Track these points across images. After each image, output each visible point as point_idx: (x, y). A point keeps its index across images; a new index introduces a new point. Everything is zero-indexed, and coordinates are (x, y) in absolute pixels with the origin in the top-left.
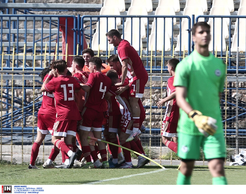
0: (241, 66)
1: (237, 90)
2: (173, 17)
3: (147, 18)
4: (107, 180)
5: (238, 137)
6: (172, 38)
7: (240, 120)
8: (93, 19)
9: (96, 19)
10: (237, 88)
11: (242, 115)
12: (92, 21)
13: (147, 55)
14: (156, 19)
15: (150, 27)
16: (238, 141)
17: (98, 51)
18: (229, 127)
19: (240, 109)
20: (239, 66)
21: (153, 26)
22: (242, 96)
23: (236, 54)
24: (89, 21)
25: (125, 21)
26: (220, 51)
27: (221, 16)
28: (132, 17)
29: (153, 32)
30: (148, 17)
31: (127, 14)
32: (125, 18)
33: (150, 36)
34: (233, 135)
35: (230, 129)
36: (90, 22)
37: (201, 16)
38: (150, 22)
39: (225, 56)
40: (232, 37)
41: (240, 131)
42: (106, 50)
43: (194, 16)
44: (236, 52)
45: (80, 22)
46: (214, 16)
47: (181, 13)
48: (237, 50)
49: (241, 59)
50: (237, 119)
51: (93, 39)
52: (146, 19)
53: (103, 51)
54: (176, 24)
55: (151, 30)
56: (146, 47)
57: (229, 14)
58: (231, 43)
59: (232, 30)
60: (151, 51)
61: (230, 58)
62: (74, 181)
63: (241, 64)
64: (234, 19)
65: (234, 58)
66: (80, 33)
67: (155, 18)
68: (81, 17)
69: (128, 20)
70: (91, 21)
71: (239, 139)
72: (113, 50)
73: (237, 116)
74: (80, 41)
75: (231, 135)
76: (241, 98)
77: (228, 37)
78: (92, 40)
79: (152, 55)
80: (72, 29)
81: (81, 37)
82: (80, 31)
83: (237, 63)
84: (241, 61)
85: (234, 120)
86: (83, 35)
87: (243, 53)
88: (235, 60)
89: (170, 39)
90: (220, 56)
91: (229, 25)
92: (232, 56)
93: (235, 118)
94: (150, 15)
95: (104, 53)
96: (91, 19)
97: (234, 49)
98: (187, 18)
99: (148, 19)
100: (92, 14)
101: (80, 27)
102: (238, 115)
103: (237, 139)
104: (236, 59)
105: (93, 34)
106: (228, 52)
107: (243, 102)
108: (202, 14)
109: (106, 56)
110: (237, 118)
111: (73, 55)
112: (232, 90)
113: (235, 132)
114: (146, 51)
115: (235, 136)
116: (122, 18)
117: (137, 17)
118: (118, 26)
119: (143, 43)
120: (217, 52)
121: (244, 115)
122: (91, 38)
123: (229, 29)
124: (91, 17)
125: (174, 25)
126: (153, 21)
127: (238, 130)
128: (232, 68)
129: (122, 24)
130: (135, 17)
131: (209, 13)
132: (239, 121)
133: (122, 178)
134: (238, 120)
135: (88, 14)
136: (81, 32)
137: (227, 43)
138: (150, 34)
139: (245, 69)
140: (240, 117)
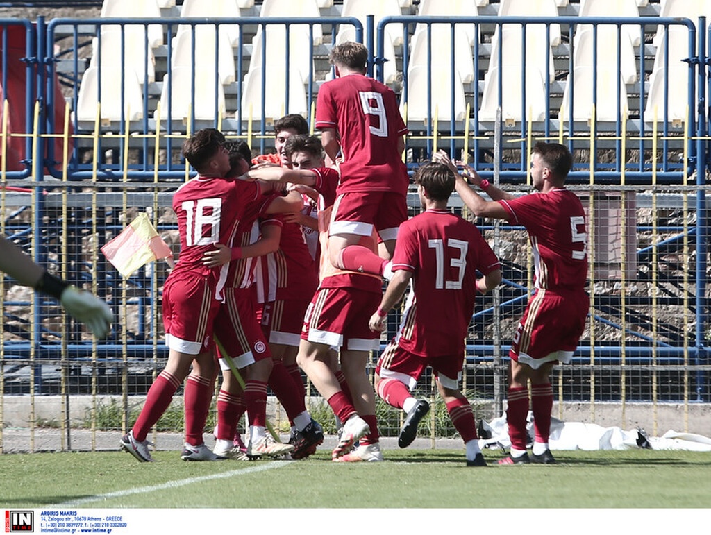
0: (511, 162)
1: (497, 230)
2: (311, 23)
3: (237, 26)
4: (117, 494)
5: (501, 367)
6: (308, 82)
7: (506, 317)
8: (82, 28)
9: (91, 28)
10: (497, 225)
11: (511, 303)
12: (78, 34)
13: (238, 133)
14: (264, 28)
15: (246, 51)
16: (501, 378)
17: (94, 122)
18: (477, 337)
19: (509, 286)
20: (502, 162)
21: (254, 48)
22: (515, 248)
23: (494, 128)
24: (71, 35)
25: (175, 35)
26: (449, 118)
27: (450, 18)
28: (193, 23)
29: (255, 65)
30: (240, 23)
31: (179, 15)
32: (173, 27)
33: (247, 77)
34: (487, 361)
35: (477, 343)
36: (72, 39)
37: (393, 18)
38: (246, 38)
39: (462, 134)
40: (484, 80)
41: (505, 351)
42: (119, 118)
43: (371, 18)
44: (494, 122)
45: (45, 37)
46: (429, 18)
47: (336, 10)
48: (497, 117)
49: (508, 141)
50: (498, 314)
51: (82, 86)
52: (235, 28)
53: (112, 122)
54: (321, 43)
55: (250, 60)
56: (235, 108)
57: (474, 14)
58: (481, 95)
59: (485, 59)
60: (247, 121)
61: (477, 140)
62: (23, 496)
63: (512, 158)
64: (488, 27)
65: (488, 138)
66: (44, 68)
67: (260, 26)
68: (46, 22)
69: (184, 31)
70: (75, 35)
71: (502, 371)
72: (140, 119)
73: (496, 307)
74: (44, 94)
75: (481, 363)
76: (511, 254)
77: (470, 80)
78: (78, 89)
79: (250, 133)
80: (23, 59)
81: (48, 80)
82: (44, 64)
83: (496, 152)
84: (511, 149)
85: (489, 317)
86: (52, 74)
87: (514, 126)
88: (492, 146)
89: (306, 85)
90: (448, 134)
91: (474, 45)
92: (486, 134)
93: (492, 311)
94: (245, 18)
95: (114, 128)
96: (76, 28)
97: (487, 113)
98: (352, 26)
99: (240, 28)
100: (83, 14)
101: (44, 54)
102: (501, 303)
103: (498, 374)
104: (493, 143)
105: (82, 74)
106: (469, 124)
107: (516, 266)
108: (397, 14)
109: (120, 136)
110: (497, 313)
111: (25, 133)
112: (486, 232)
113: (490, 353)
114: (234, 121)
115: (490, 365)
116: (166, 26)
117: (210, 22)
118: (154, 50)
119: (229, 96)
120: (438, 121)
121: (515, 303)
122: (75, 83)
123: (475, 57)
124: (76, 24)
125: (314, 44)
126: (255, 34)
127: (500, 347)
128: (484, 170)
129: (165, 43)
130: (203, 22)
131: (418, 9)
132: (507, 320)
133: (161, 486)
134: (501, 319)
135: (69, 15)
136: (48, 68)
137: (468, 96)
138: (247, 72)
139: (521, 172)
140: (507, 309)
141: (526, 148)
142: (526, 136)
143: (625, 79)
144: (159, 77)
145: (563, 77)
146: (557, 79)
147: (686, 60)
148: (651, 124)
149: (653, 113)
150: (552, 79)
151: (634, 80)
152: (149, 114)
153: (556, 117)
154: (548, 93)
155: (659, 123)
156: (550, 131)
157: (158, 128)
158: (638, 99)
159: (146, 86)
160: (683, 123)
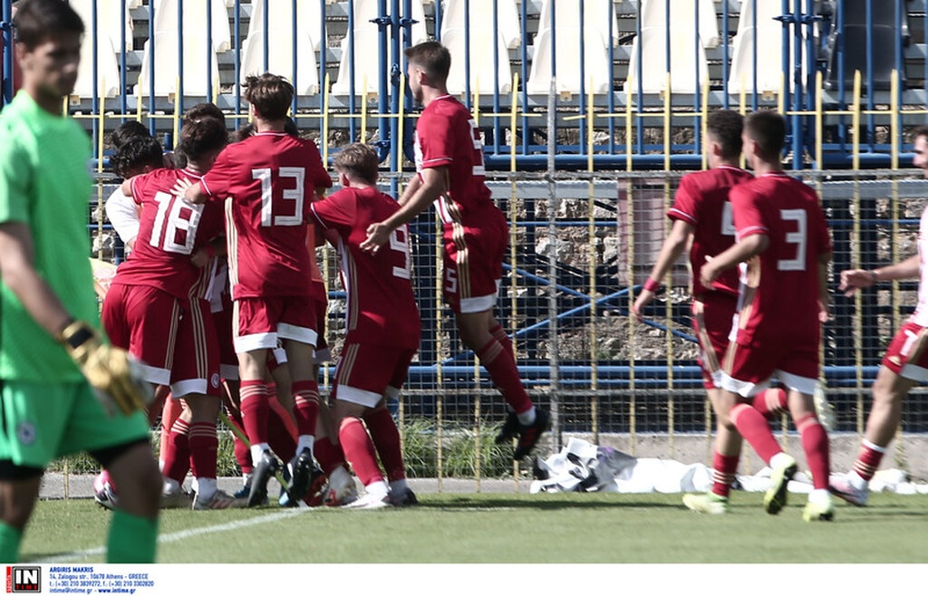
0: (565, 143)
1: (552, 227)
5: (559, 393)
6: (320, 49)
7: (564, 331)
10: (553, 221)
11: (569, 315)
13: (236, 112)
15: (244, 12)
16: (559, 406)
18: (527, 357)
19: (566, 293)
20: (557, 144)
21: (254, 9)
22: (572, 247)
23: (547, 103)
26: (491, 91)
29: (255, 29)
33: (245, 43)
34: (542, 385)
35: (530, 364)
39: (508, 110)
40: (532, 44)
41: (565, 373)
42: (91, 95)
44: (546, 96)
48: (551, 89)
49: (565, 119)
50: (555, 328)
53: (83, 100)
54: (335, 2)
55: (249, 23)
56: (231, 82)
58: (530, 62)
59: (533, 18)
61: (526, 117)
63: (566, 138)
65: (540, 115)
66: (1, 35)
71: (561, 398)
72: (117, 96)
73: (553, 320)
75: (535, 387)
76: (567, 255)
77: (517, 44)
81: (5, 49)
83: (550, 132)
84: (565, 128)
85: (544, 333)
87: (570, 100)
88: (544, 125)
89: (317, 53)
90: (490, 110)
91: (521, 1)
92: (535, 110)
93: (547, 325)
95: (85, 107)
97: (538, 84)
101: (1, 17)
102: (558, 314)
103: (555, 401)
104: (546, 121)
106: (516, 97)
107: (574, 270)
109: (93, 116)
110: (553, 327)
112: (537, 229)
113: (546, 375)
114: (232, 97)
115: (546, 390)
118: (132, 11)
119: (223, 67)
120: (480, 96)
121: (576, 314)
123: (522, 17)
125: (326, 3)
127: (558, 369)
128: (533, 153)
129: (146, 3)
132: (563, 335)
134: (559, 333)
136: (4, 35)
137: (514, 64)
138: (245, 37)
139: (580, 156)
140: (565, 322)
141: (585, 128)
142: (585, 112)
143: (704, 43)
144: (138, 44)
145: (628, 40)
146: (621, 42)
147: (779, 19)
148: (737, 96)
149: (739, 83)
150: (616, 43)
151: (715, 43)
152: (127, 89)
153: (621, 89)
154: (612, 59)
155: (748, 95)
156: (615, 106)
157: (139, 106)
158: (720, 66)
159: (123, 55)
160: (776, 95)
